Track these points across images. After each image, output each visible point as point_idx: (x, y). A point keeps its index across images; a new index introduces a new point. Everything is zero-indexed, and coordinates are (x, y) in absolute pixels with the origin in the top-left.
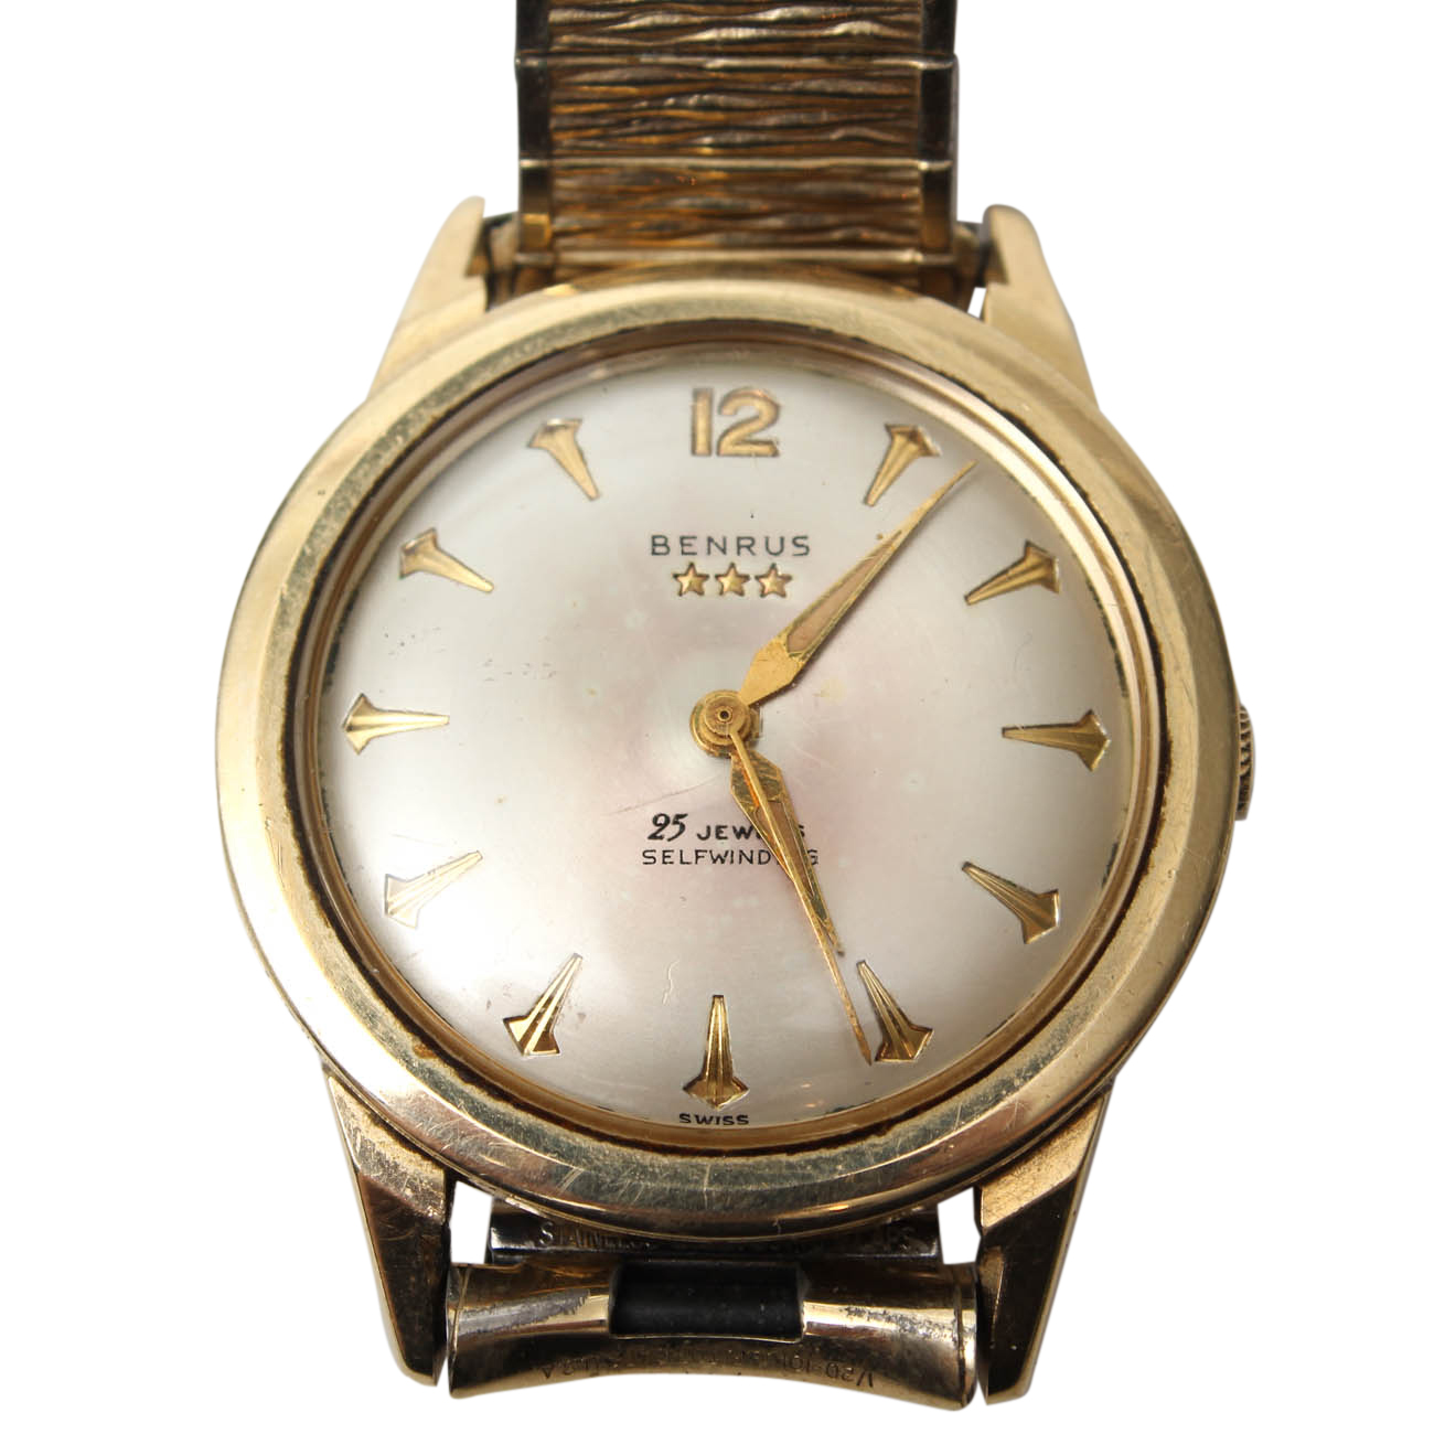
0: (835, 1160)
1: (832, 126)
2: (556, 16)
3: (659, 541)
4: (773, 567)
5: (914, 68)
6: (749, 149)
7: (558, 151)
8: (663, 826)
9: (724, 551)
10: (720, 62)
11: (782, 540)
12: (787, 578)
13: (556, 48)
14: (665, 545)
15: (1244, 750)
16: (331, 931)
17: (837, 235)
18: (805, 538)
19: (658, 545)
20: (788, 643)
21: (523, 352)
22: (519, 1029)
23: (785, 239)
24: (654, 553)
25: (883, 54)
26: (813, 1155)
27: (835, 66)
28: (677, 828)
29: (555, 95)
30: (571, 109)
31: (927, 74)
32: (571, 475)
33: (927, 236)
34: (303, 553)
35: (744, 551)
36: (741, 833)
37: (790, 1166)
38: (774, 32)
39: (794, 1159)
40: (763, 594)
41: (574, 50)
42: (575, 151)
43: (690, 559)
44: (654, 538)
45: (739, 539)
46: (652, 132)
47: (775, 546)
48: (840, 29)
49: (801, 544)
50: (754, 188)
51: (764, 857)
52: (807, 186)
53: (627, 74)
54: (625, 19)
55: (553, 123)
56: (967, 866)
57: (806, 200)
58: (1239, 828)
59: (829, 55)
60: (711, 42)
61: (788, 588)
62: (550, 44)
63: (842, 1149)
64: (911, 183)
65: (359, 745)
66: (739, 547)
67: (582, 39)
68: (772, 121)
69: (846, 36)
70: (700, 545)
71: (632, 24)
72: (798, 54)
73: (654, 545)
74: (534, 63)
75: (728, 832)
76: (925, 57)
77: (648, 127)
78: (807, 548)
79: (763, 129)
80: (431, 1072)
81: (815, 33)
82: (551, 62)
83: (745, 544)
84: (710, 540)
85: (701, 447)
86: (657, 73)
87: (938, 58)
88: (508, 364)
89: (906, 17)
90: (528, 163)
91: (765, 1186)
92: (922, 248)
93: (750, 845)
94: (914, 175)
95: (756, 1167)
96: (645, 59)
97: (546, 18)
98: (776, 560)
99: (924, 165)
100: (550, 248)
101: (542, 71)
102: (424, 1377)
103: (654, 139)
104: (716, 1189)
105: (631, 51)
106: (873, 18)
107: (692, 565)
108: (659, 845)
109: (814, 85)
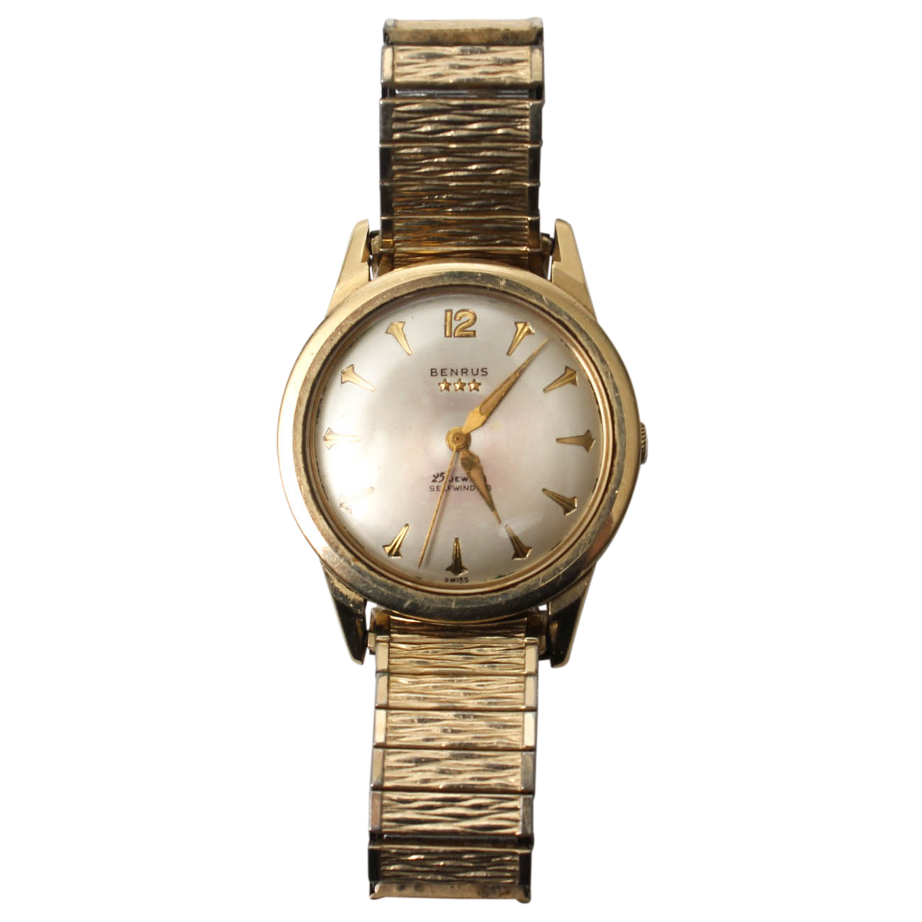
0: (498, 597)
1: (495, 205)
2: (395, 168)
3: (434, 371)
4: (474, 380)
5: (525, 186)
6: (466, 213)
7: (395, 214)
8: (437, 477)
9: (457, 374)
10: (454, 184)
11: (478, 370)
12: (480, 384)
13: (395, 179)
14: (436, 372)
15: (643, 439)
16: (321, 517)
17: (498, 242)
18: (486, 369)
19: (433, 372)
20: (480, 411)
21: (382, 298)
22: (388, 549)
23: (479, 243)
24: (432, 375)
25: (513, 180)
26: (491, 595)
27: (496, 185)
28: (441, 478)
29: (394, 195)
30: (401, 199)
31: (530, 188)
32: (401, 345)
33: (530, 242)
34: (306, 377)
35: (464, 374)
36: (464, 479)
37: (483, 599)
38: (475, 173)
39: (484, 596)
40: (471, 390)
41: (402, 179)
42: (402, 213)
43: (445, 377)
44: (432, 370)
45: (462, 370)
46: (430, 207)
47: (475, 372)
48: (498, 172)
49: (485, 372)
50: (467, 226)
51: (472, 488)
52: (487, 225)
53: (420, 188)
54: (420, 169)
55: (394, 204)
56: (544, 490)
57: (487, 230)
58: (642, 467)
59: (494, 181)
60: (451, 177)
61: (480, 388)
62: (392, 178)
63: (500, 593)
64: (526, 224)
65: (329, 446)
66: (462, 373)
67: (404, 176)
68: (474, 203)
69: (500, 174)
70: (448, 372)
71: (423, 170)
72: (482, 181)
73: (432, 372)
74: (387, 184)
75: (460, 479)
76: (529, 182)
77: (428, 205)
78: (486, 372)
79: (471, 206)
80: (358, 567)
81: (488, 173)
82: (393, 184)
83: (465, 371)
84: (452, 370)
85: (448, 334)
86: (431, 187)
87: (534, 182)
88: (378, 303)
89: (523, 168)
90: (383, 218)
91: (474, 606)
92: (529, 247)
93: (468, 483)
94: (526, 221)
95: (471, 599)
96: (427, 182)
97: (391, 167)
98: (475, 377)
99: (529, 219)
100: (393, 246)
101: (389, 187)
102: (359, 661)
103: (430, 210)
104: (458, 607)
105: (421, 180)
106: (510, 168)
107: (445, 380)
108: (435, 484)
109: (489, 191)
